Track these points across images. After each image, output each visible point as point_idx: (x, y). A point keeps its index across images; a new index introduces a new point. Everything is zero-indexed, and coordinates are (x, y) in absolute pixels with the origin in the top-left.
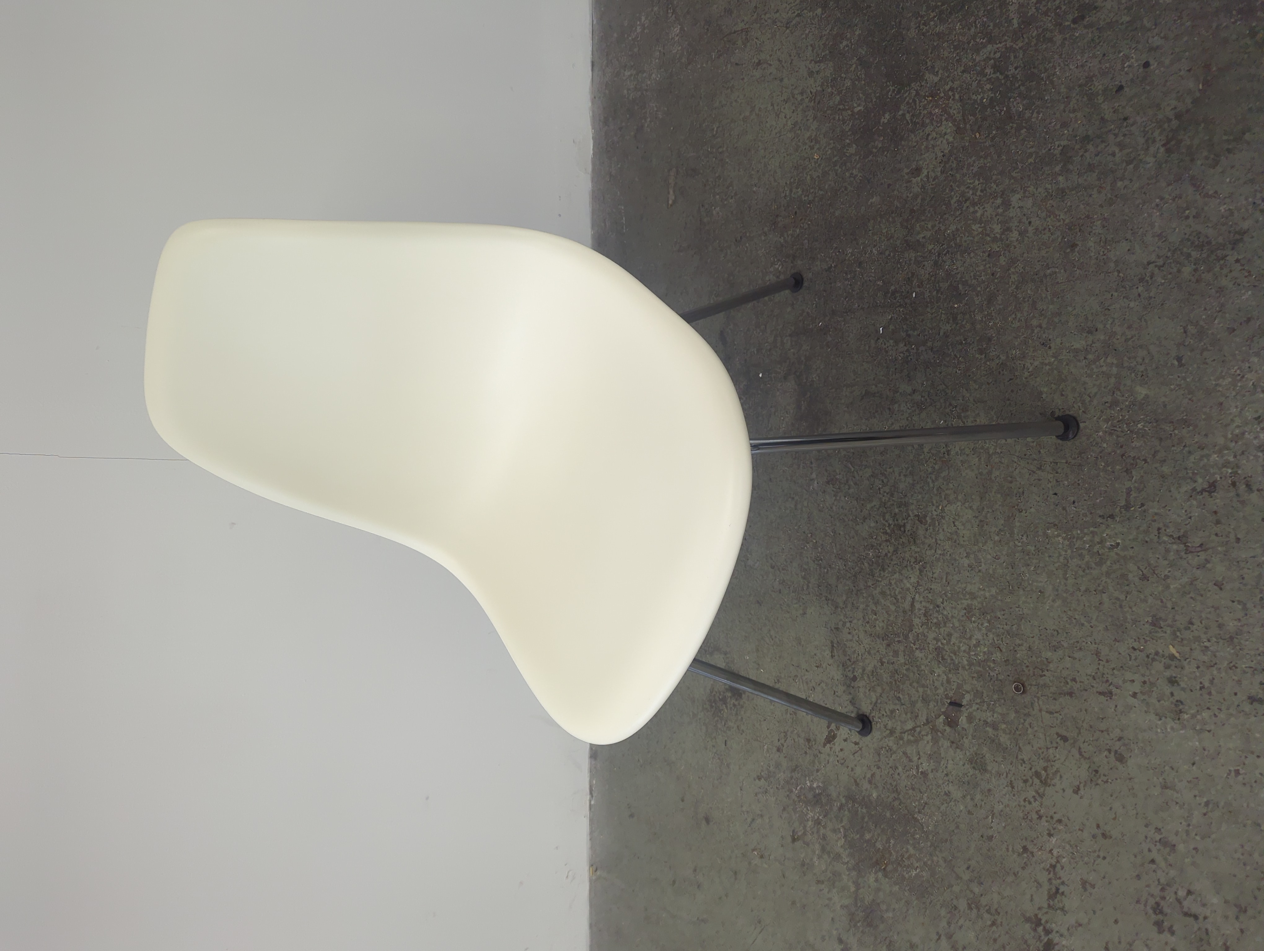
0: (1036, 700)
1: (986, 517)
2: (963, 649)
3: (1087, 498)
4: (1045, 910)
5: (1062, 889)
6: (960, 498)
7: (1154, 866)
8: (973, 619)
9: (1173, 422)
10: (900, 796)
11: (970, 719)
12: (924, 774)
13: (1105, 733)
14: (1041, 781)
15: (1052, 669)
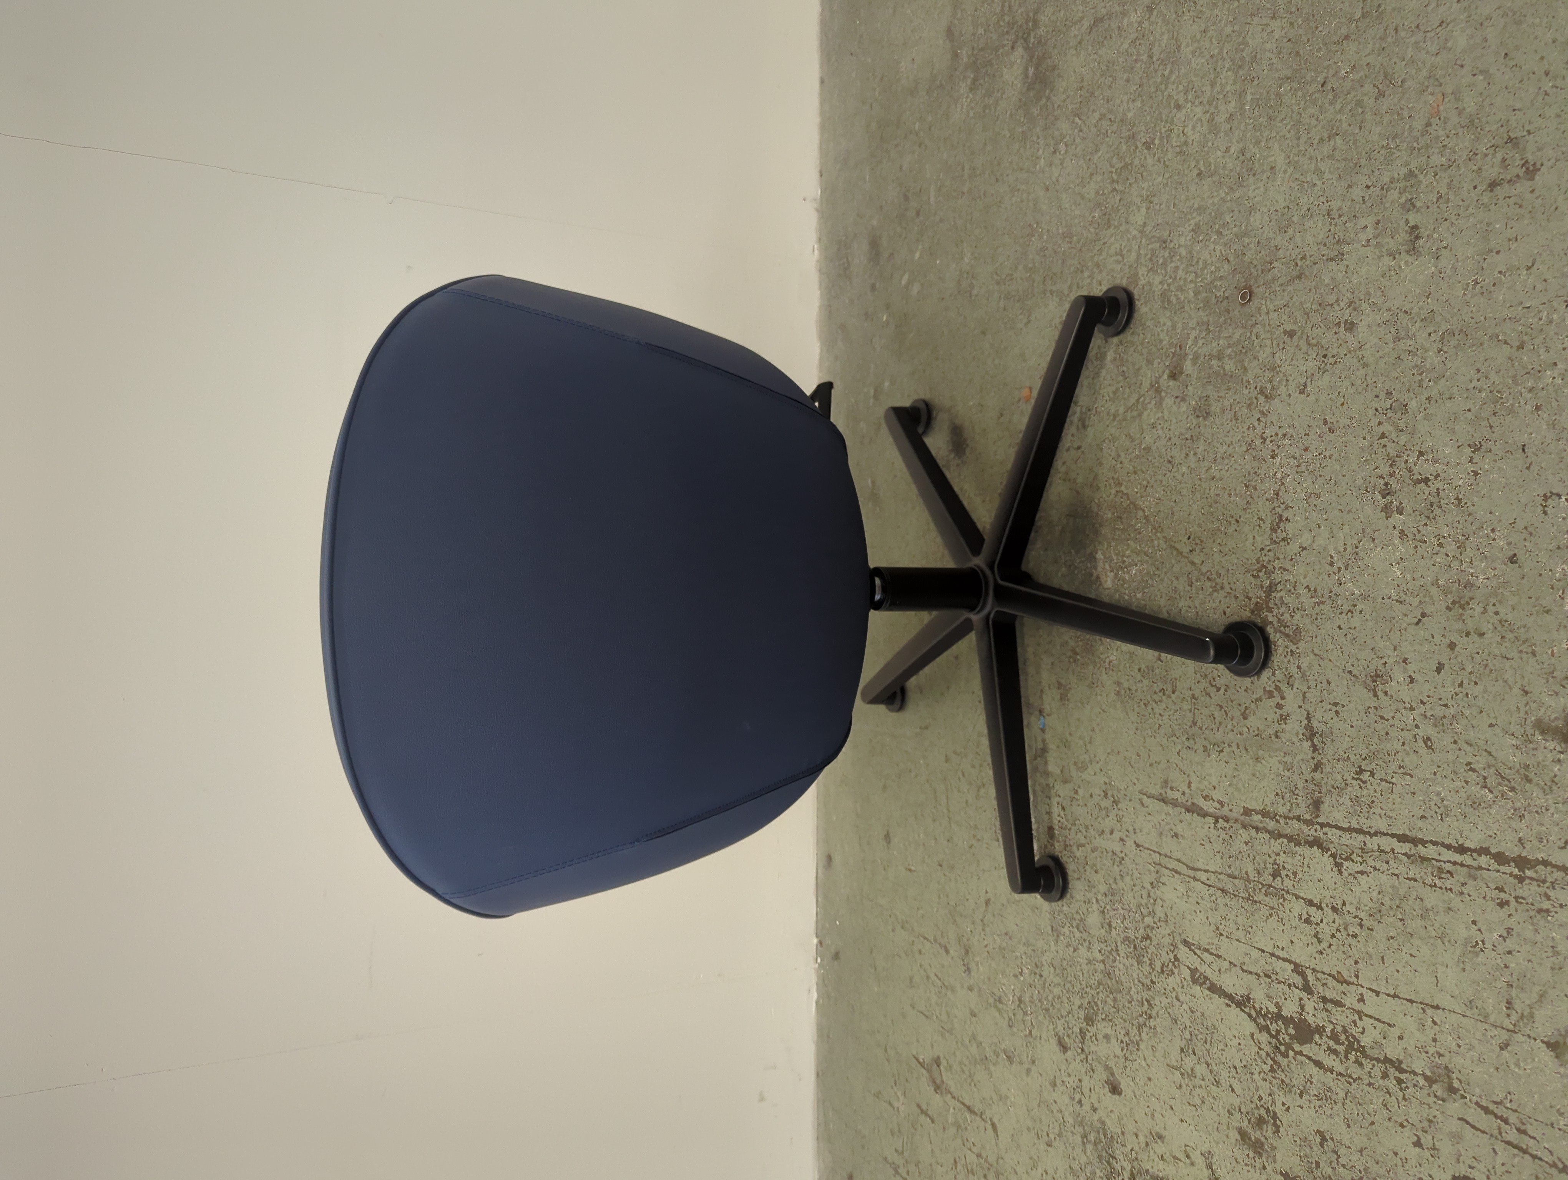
0: (1263, 302)
1: (1216, 107)
2: (1189, 280)
3: (1320, 29)
4: (1268, 548)
5: (1285, 515)
6: (1190, 97)
7: (1383, 441)
8: (1201, 238)
10: (1123, 488)
11: (1196, 358)
12: (1148, 449)
13: (1335, 306)
14: (1266, 397)
15: (1282, 256)
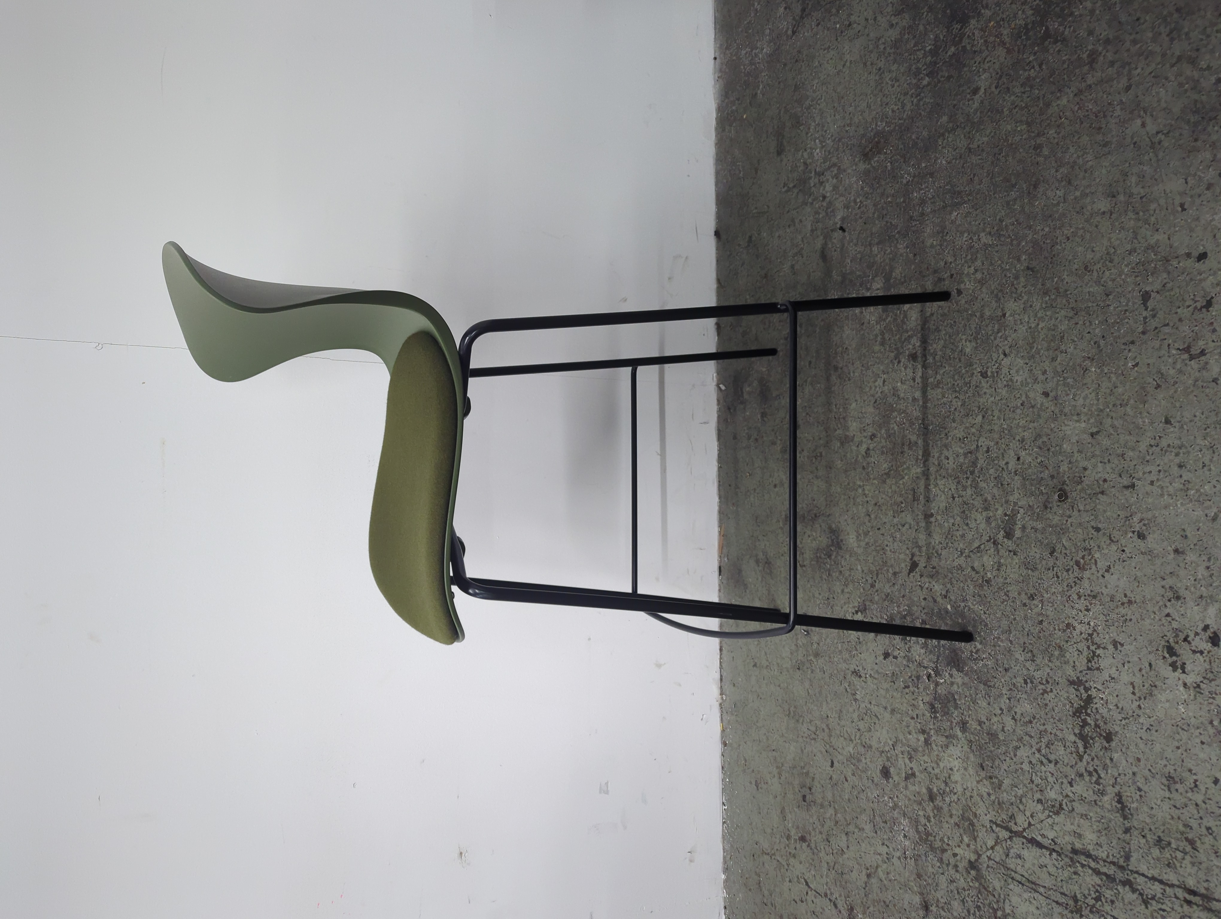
0: (1076, 504)
4: (1085, 672)
6: (1014, 350)
7: (1169, 619)
9: (1177, 257)
11: (1024, 528)
14: (1080, 568)
15: (1088, 475)
